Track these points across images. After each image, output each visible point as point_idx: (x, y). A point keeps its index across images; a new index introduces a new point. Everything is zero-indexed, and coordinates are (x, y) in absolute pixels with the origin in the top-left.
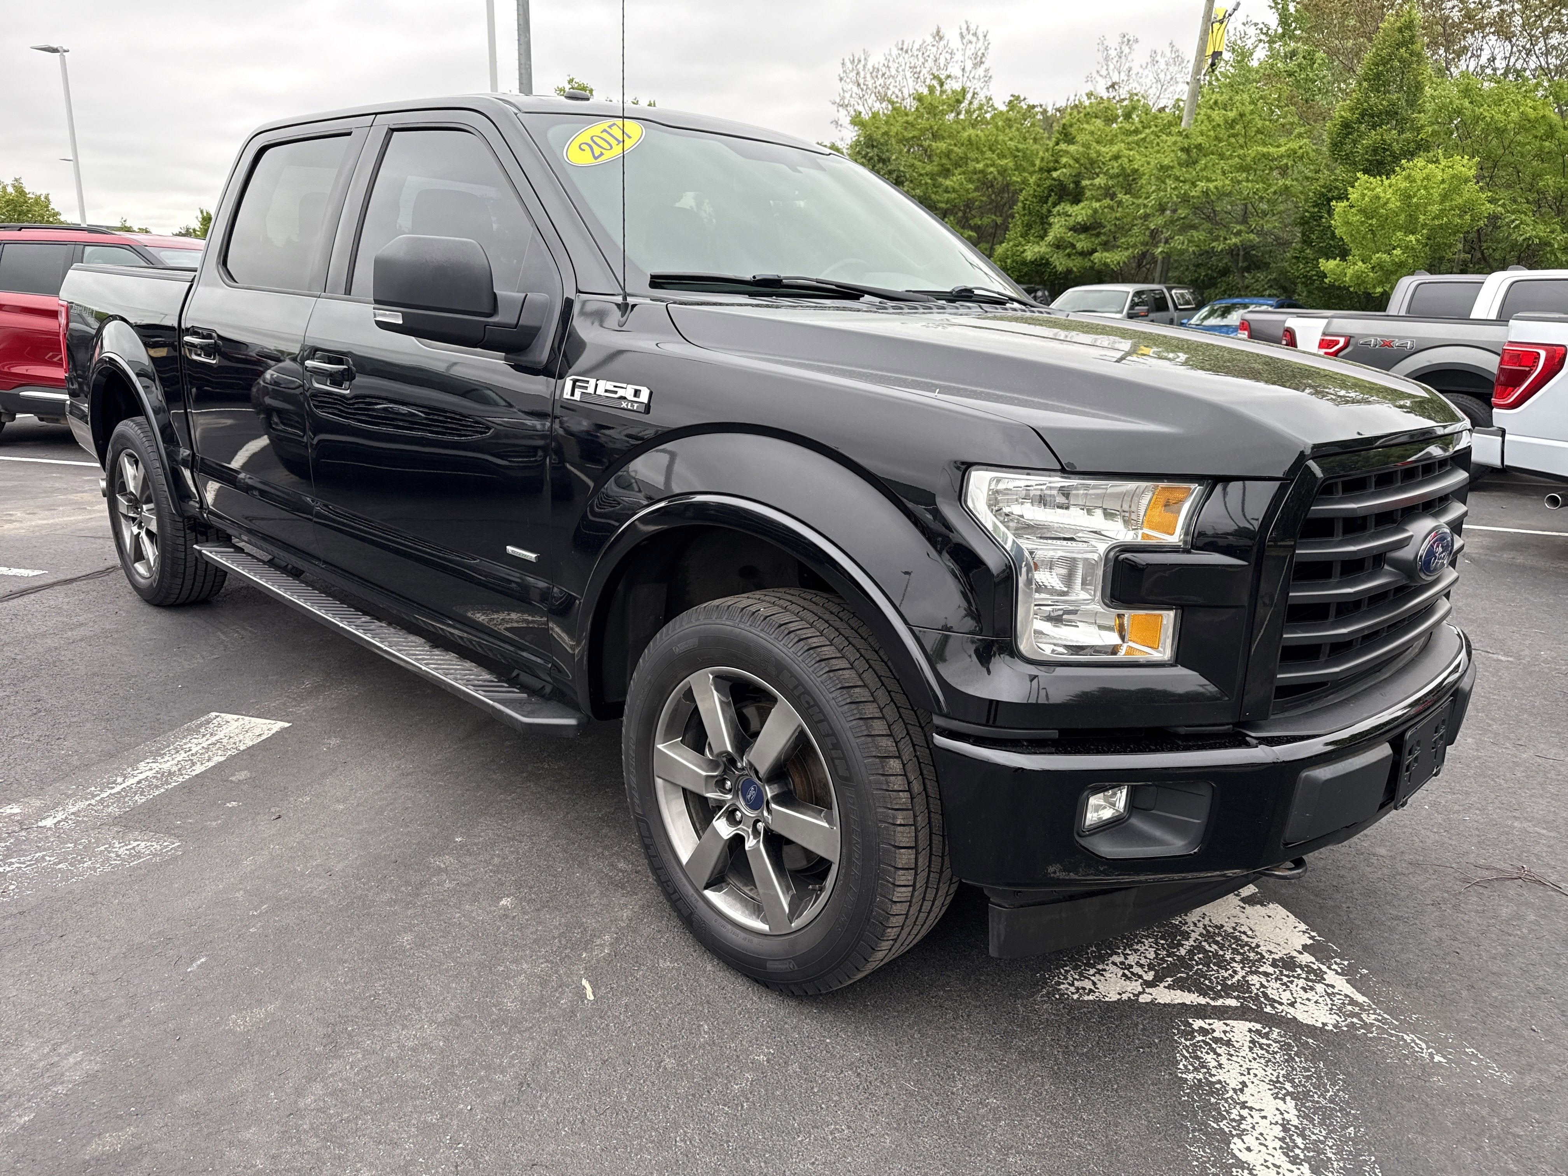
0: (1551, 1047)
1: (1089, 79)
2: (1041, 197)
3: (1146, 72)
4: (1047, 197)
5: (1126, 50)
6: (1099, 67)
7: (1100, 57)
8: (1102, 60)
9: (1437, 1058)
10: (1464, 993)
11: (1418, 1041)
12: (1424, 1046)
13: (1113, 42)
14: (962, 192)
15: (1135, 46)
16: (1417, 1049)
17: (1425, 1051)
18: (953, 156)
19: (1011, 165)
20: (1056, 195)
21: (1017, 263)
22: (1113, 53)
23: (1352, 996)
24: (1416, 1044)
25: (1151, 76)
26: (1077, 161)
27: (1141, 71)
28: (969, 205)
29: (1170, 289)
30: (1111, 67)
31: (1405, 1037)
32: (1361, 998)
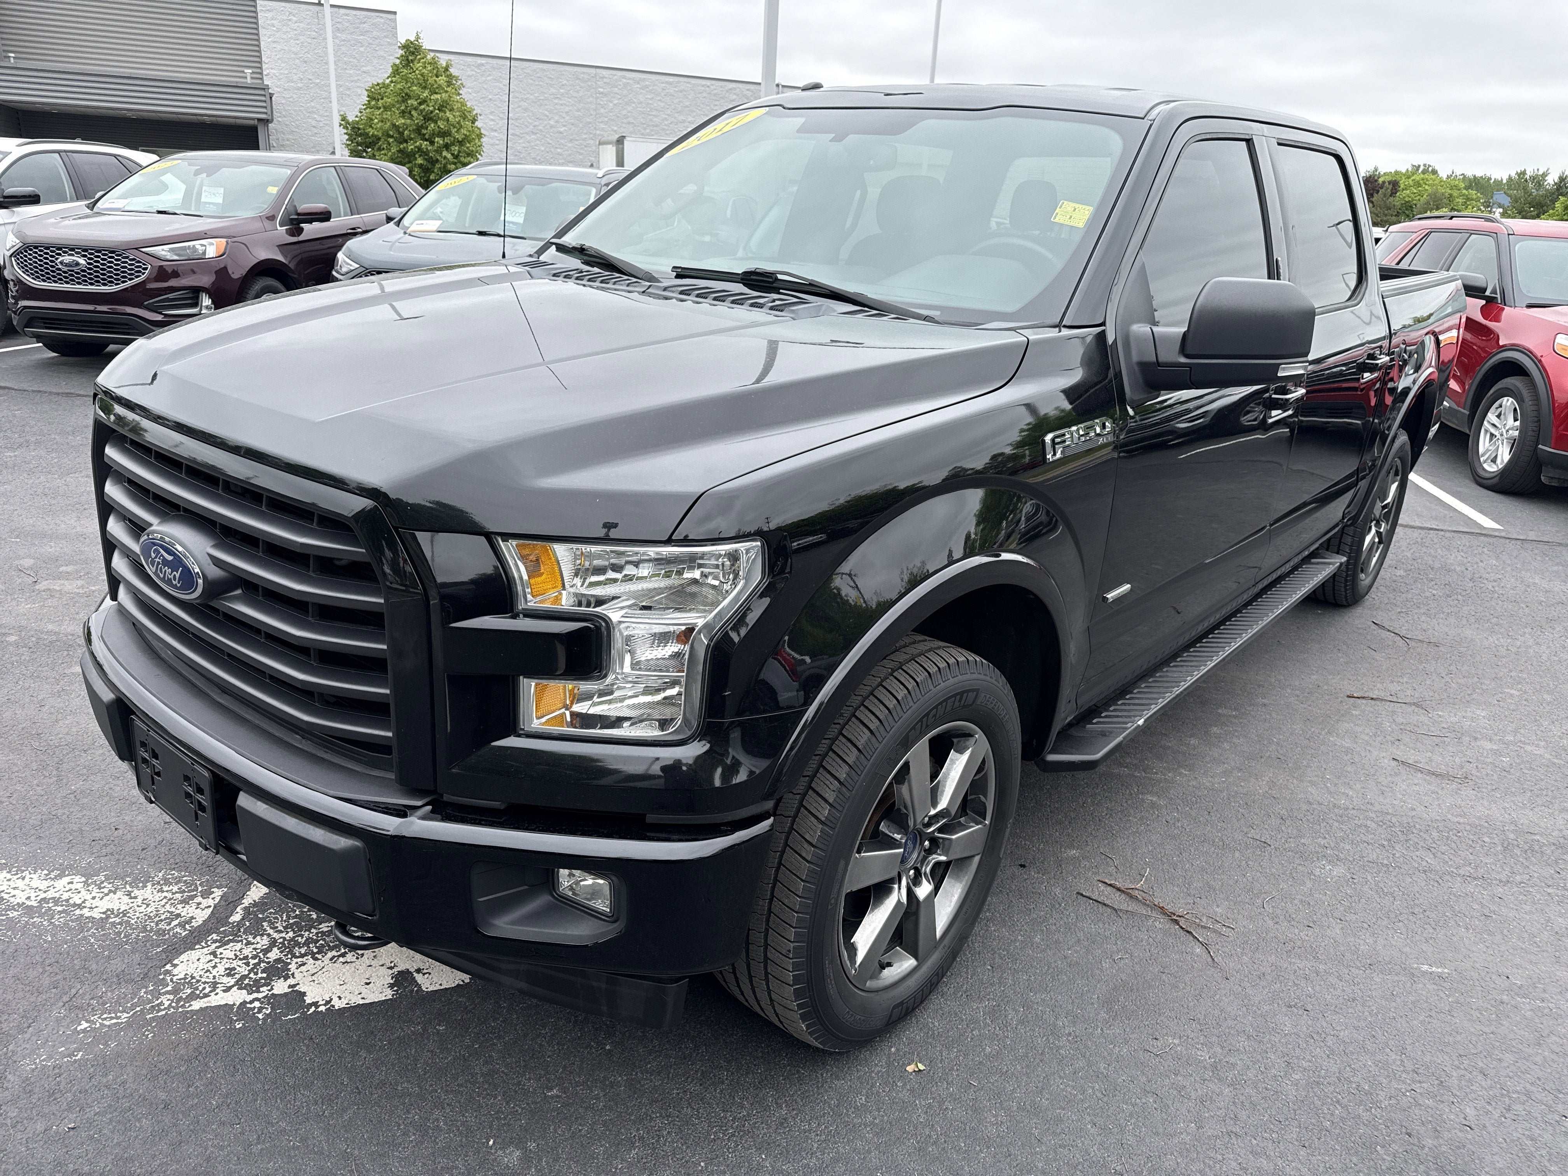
0: (40, 1127)
9: (84, 1025)
10: (163, 1095)
11: (114, 1021)
12: (107, 1023)
16: (105, 1016)
17: (100, 1021)
23: (206, 1000)
24: (112, 1018)
31: (126, 1015)
32: (196, 1005)
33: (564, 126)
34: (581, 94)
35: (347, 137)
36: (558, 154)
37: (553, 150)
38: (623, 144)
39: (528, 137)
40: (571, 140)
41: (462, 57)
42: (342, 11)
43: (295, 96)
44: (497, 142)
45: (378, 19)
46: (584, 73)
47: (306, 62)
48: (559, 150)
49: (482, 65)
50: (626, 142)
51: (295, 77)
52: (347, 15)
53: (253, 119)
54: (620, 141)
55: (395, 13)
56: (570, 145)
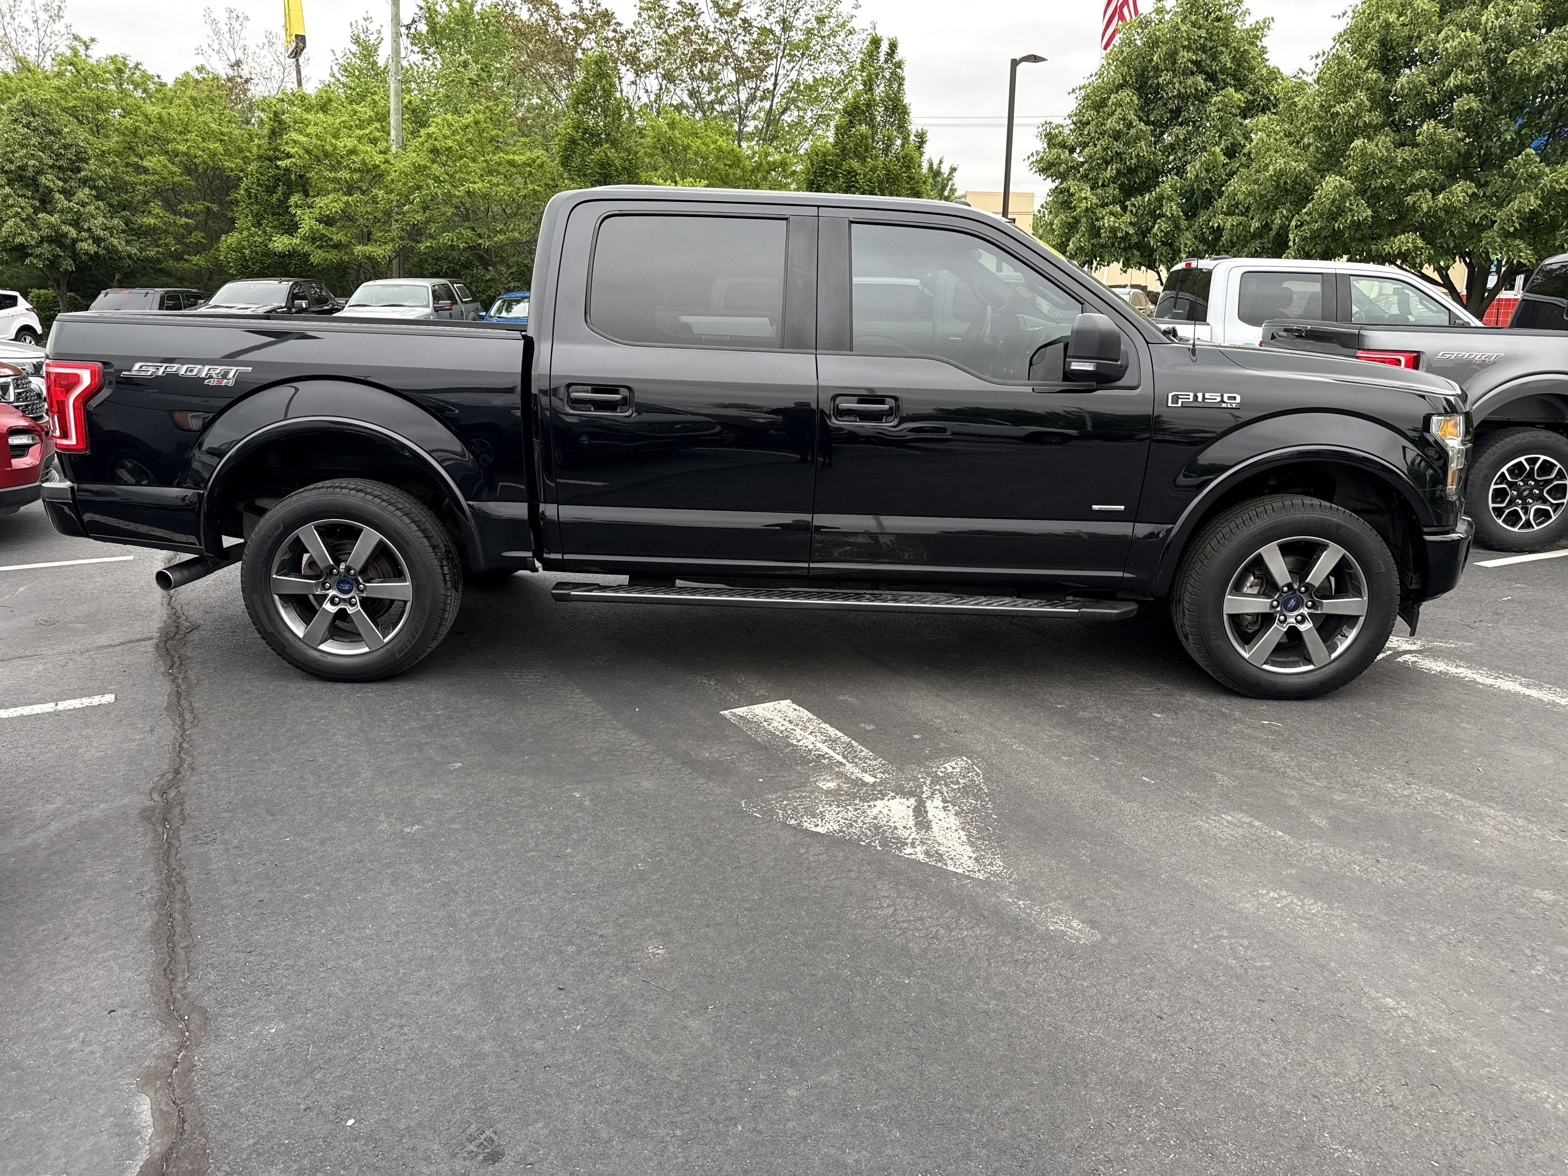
1: (199, 52)
2: (267, 187)
3: (264, 52)
4: (276, 186)
5: (237, 27)
6: (210, 41)
7: (209, 29)
8: (211, 34)
13: (222, 17)
14: (165, 173)
15: (246, 24)
18: (141, 133)
19: (221, 150)
20: (284, 184)
21: (257, 254)
22: (225, 29)
25: (269, 57)
26: (308, 151)
27: (258, 51)
28: (175, 189)
29: (452, 283)
30: (225, 43)
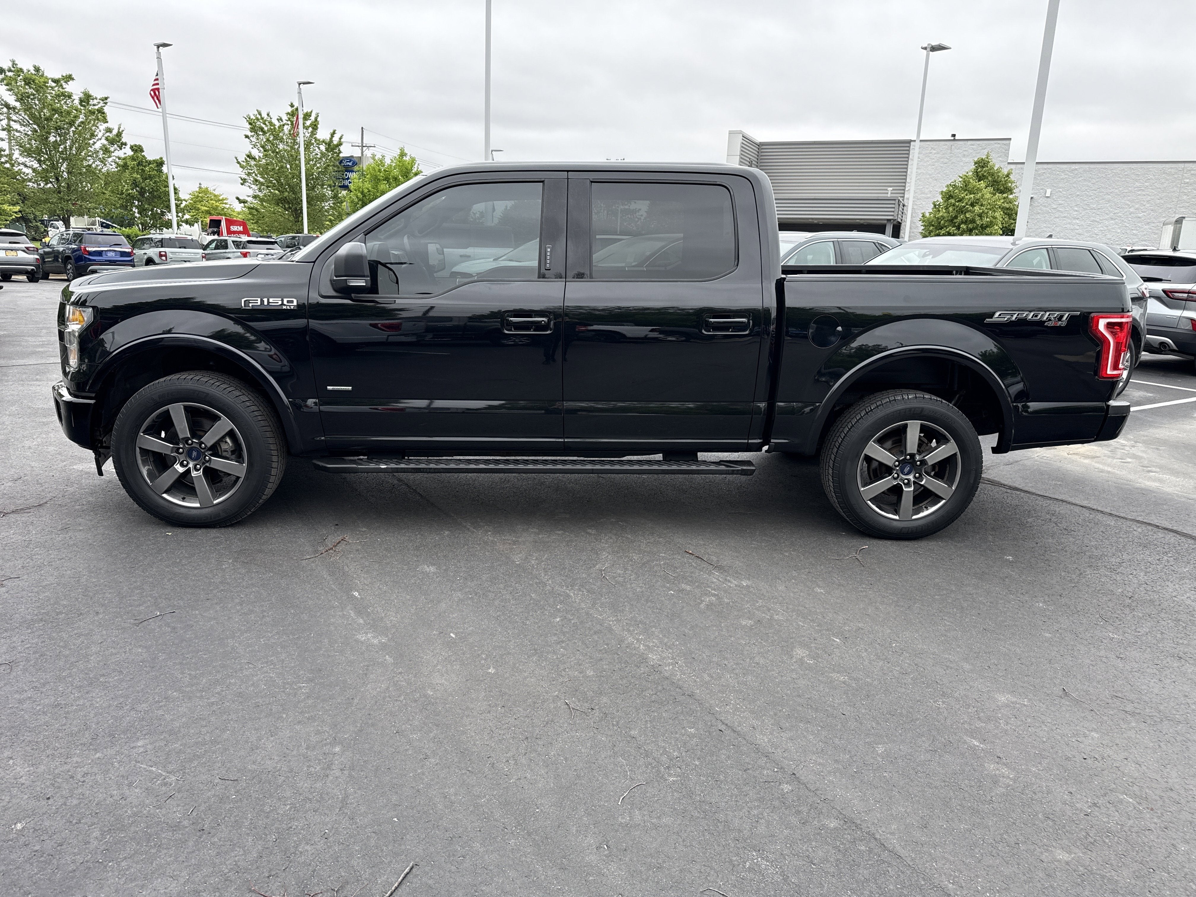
33: (1143, 212)
34: (1165, 185)
35: (923, 228)
36: (1134, 234)
37: (1128, 231)
38: (1182, 223)
39: (1106, 222)
40: (1148, 223)
41: (1058, 166)
42: (970, 143)
43: (924, 203)
44: (1078, 227)
45: (996, 145)
46: (1172, 168)
47: (936, 180)
48: (1134, 232)
49: (1076, 169)
50: (1184, 222)
51: (927, 191)
52: (973, 145)
53: (884, 220)
54: (1179, 221)
55: (1010, 139)
56: (1147, 227)
